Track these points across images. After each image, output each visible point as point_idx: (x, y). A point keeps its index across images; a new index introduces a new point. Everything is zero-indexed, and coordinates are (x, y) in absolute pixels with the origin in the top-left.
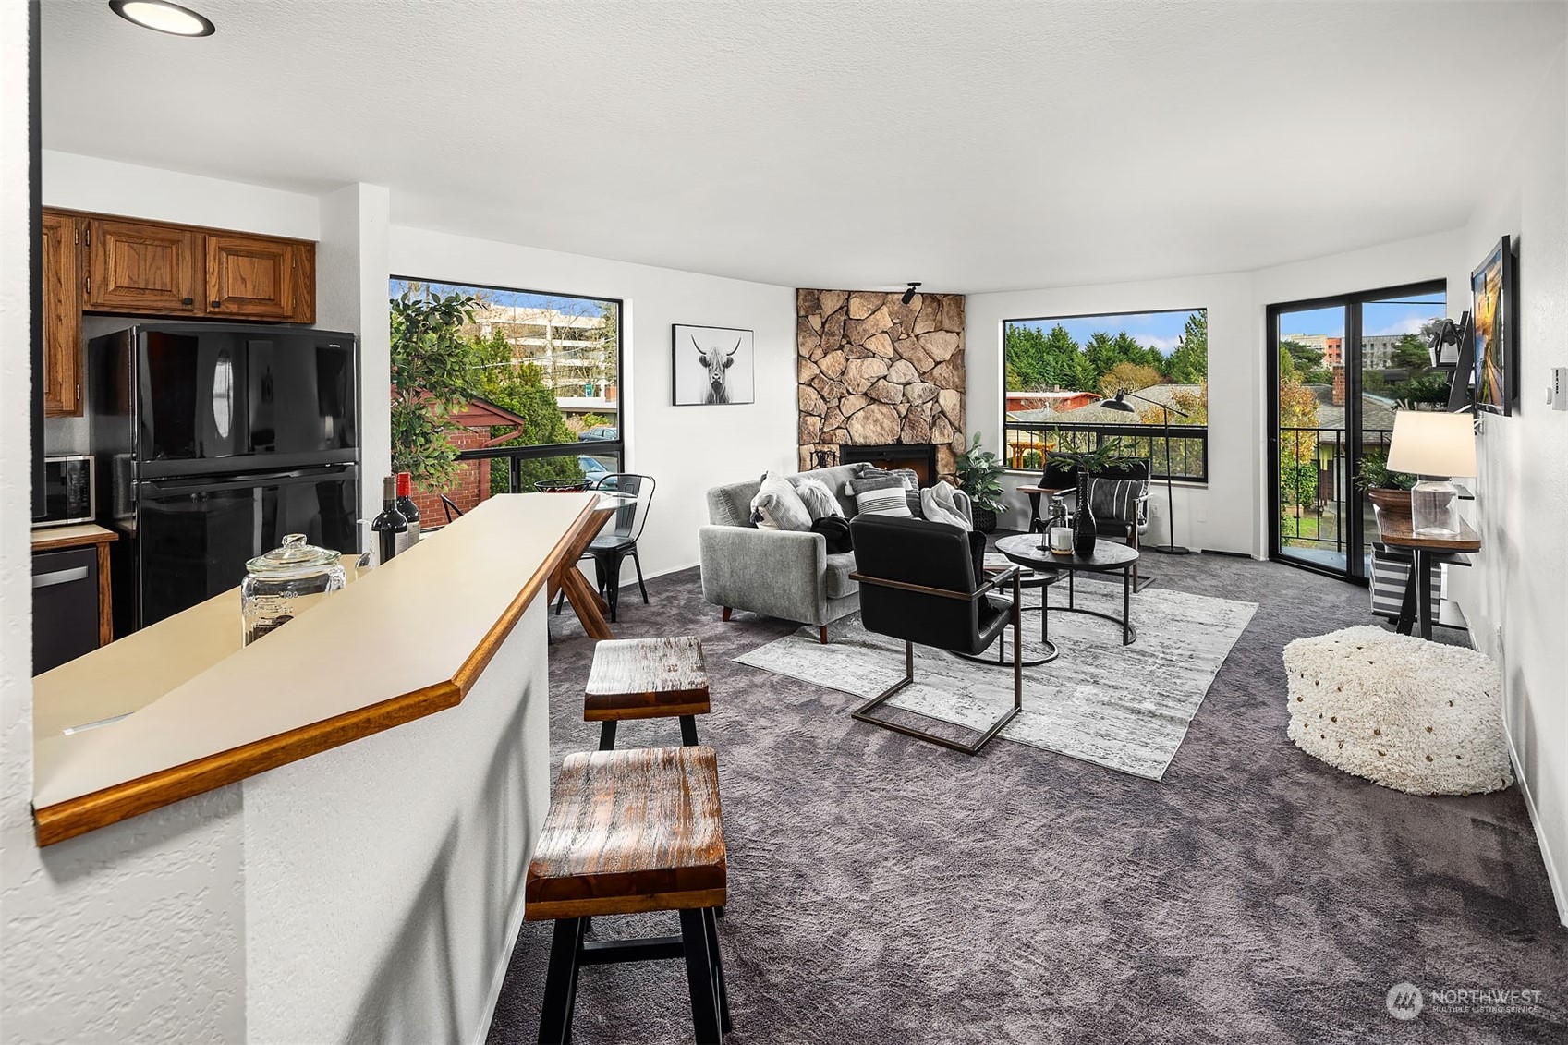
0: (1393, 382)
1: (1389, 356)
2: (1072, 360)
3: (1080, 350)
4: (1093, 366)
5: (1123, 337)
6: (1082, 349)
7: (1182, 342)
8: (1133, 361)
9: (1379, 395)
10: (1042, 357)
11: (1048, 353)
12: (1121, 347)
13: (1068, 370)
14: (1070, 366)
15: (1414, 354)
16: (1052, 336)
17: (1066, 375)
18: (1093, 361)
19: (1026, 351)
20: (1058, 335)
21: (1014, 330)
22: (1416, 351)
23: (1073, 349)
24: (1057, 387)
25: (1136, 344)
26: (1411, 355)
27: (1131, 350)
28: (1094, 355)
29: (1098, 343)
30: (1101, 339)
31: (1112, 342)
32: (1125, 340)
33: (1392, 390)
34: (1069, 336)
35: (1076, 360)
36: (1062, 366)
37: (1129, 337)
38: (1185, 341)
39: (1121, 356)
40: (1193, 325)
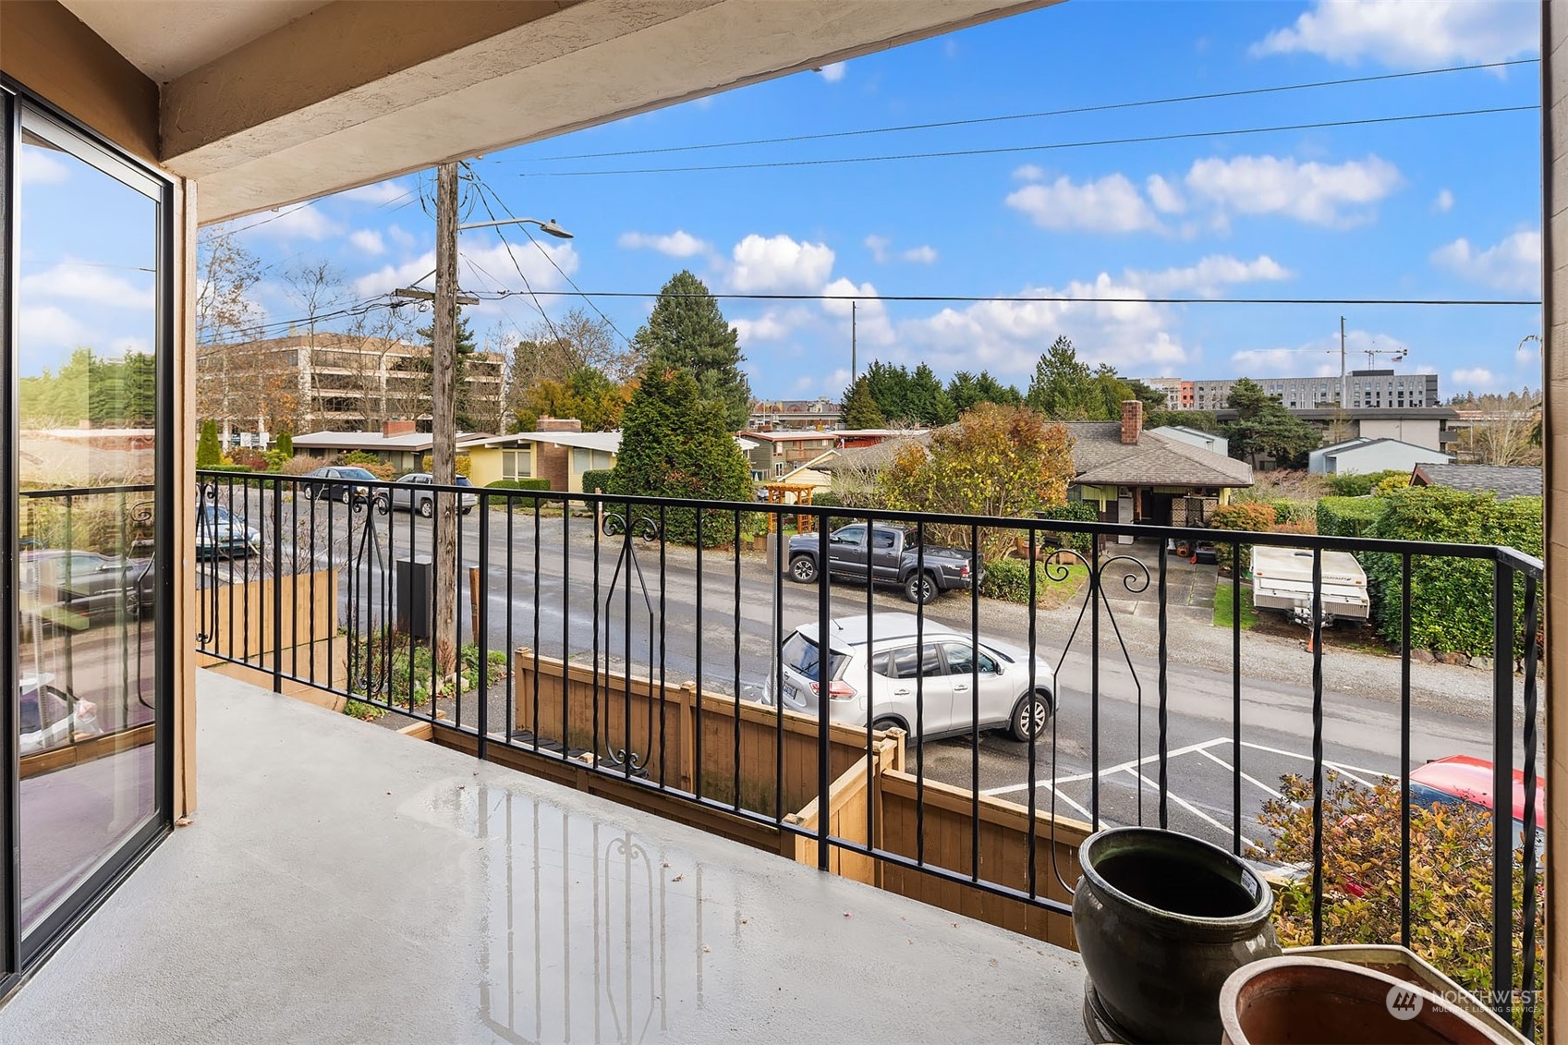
0: (1226, 422)
1: (1225, 398)
2: (934, 398)
3: (943, 388)
4: (955, 404)
5: (984, 376)
6: (945, 387)
7: (1033, 381)
8: (993, 400)
9: (1213, 434)
10: (906, 395)
11: (912, 391)
12: (982, 386)
13: (930, 408)
14: (932, 404)
15: (1244, 395)
16: (917, 374)
17: (928, 413)
18: (956, 400)
19: (890, 389)
20: (923, 373)
21: (880, 368)
22: (1245, 392)
23: (937, 387)
24: (917, 425)
25: (997, 383)
26: (1241, 396)
27: (991, 389)
28: (956, 394)
29: (961, 382)
30: (964, 378)
31: (974, 381)
32: (987, 380)
33: (1224, 429)
34: (933, 374)
35: (938, 399)
36: (925, 404)
37: (990, 376)
38: (1036, 381)
39: (981, 394)
40: (1043, 365)
